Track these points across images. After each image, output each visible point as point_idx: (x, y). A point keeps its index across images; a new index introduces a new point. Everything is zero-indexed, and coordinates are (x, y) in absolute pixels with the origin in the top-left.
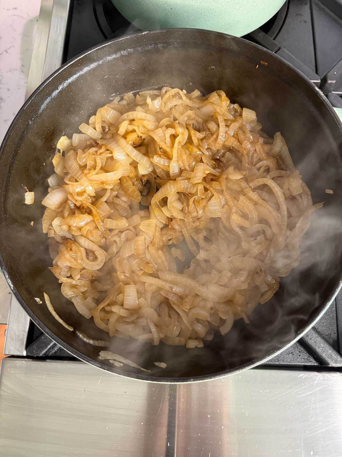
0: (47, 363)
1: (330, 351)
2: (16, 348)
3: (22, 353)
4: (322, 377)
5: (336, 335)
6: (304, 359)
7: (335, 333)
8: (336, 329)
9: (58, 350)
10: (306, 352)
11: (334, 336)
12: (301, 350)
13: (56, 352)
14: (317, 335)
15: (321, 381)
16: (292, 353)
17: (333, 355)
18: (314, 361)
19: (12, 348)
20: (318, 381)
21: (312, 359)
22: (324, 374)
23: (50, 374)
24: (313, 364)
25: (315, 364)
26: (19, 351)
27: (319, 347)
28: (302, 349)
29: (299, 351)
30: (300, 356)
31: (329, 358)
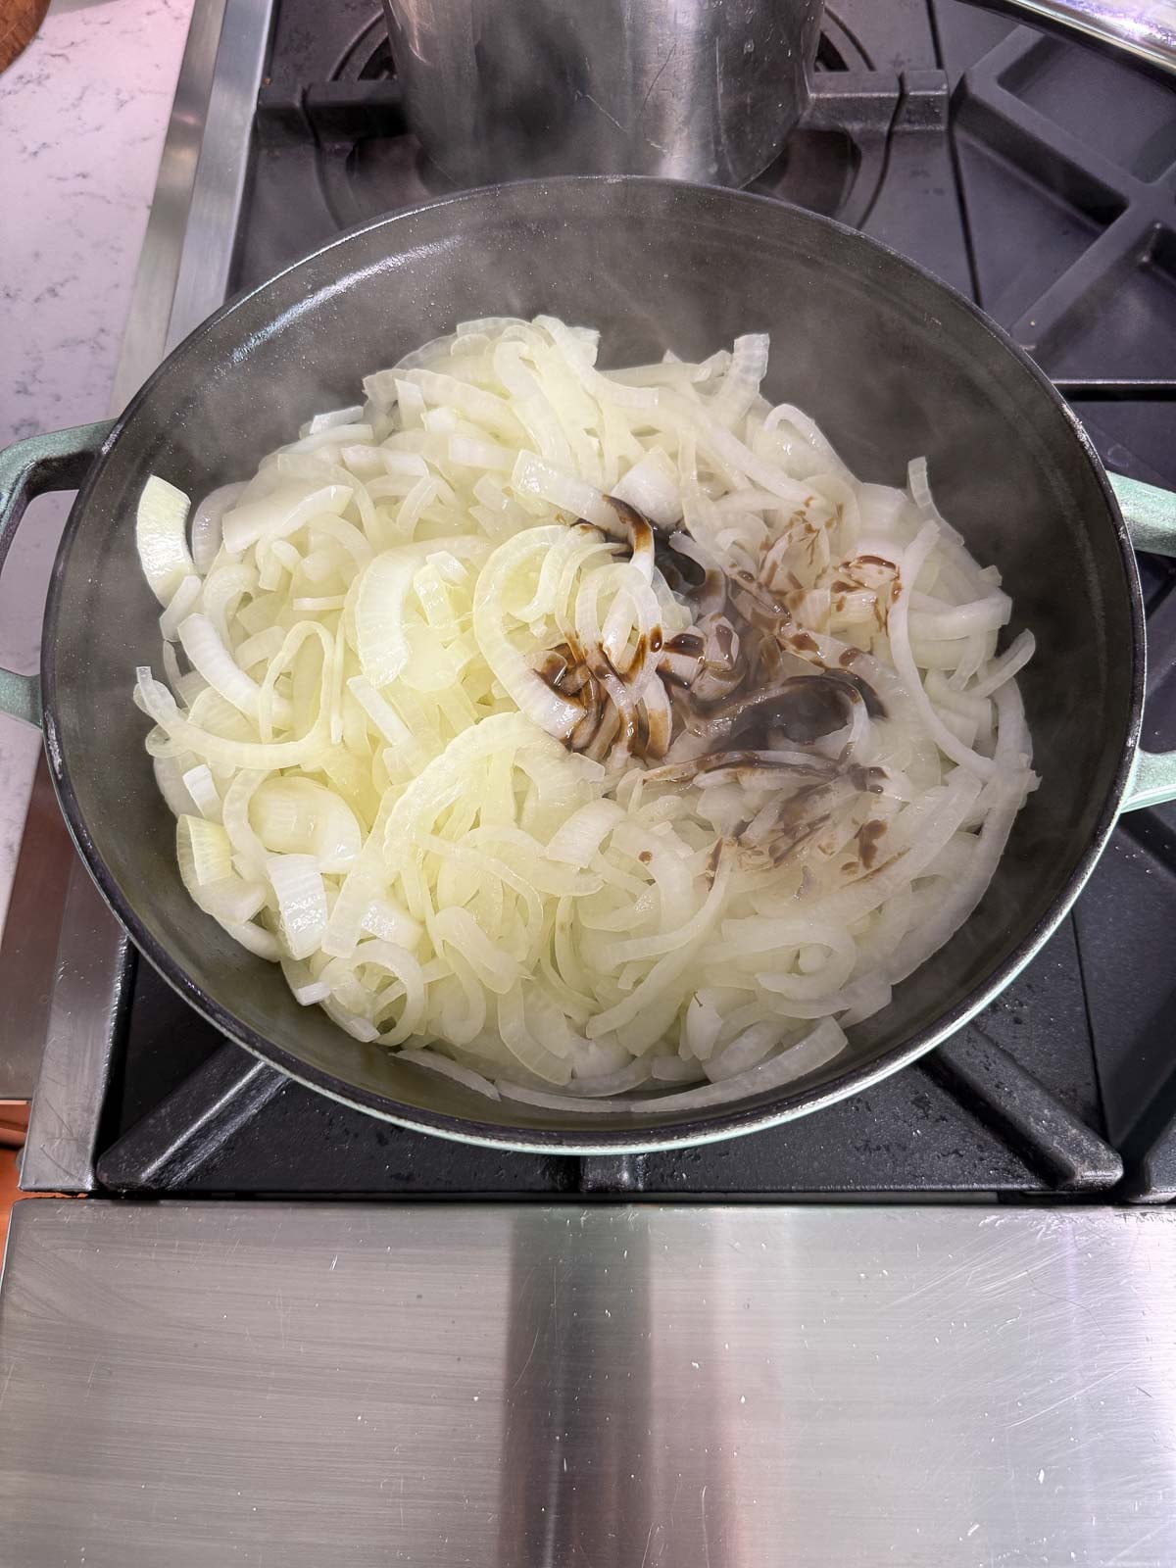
0: (163, 1210)
1: (1074, 1131)
2: (59, 1166)
3: (80, 1180)
4: (1056, 1222)
5: (1092, 1089)
6: (996, 1169)
7: (1088, 1084)
8: (1090, 1072)
9: (197, 1170)
10: (1000, 1147)
11: (1088, 1093)
12: (985, 1142)
13: (191, 1177)
14: (1028, 1082)
15: (1054, 1236)
16: (956, 1152)
17: (1085, 1144)
18: (1026, 1173)
19: (47, 1166)
20: (1045, 1234)
21: (1020, 1168)
22: (1064, 1214)
23: (173, 1246)
24: (1025, 1186)
25: (1033, 1186)
26: (71, 1175)
27: (1038, 1120)
28: (989, 1137)
29: (979, 1146)
30: (982, 1159)
31: (1072, 1152)
